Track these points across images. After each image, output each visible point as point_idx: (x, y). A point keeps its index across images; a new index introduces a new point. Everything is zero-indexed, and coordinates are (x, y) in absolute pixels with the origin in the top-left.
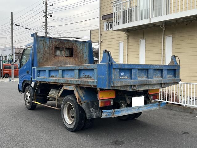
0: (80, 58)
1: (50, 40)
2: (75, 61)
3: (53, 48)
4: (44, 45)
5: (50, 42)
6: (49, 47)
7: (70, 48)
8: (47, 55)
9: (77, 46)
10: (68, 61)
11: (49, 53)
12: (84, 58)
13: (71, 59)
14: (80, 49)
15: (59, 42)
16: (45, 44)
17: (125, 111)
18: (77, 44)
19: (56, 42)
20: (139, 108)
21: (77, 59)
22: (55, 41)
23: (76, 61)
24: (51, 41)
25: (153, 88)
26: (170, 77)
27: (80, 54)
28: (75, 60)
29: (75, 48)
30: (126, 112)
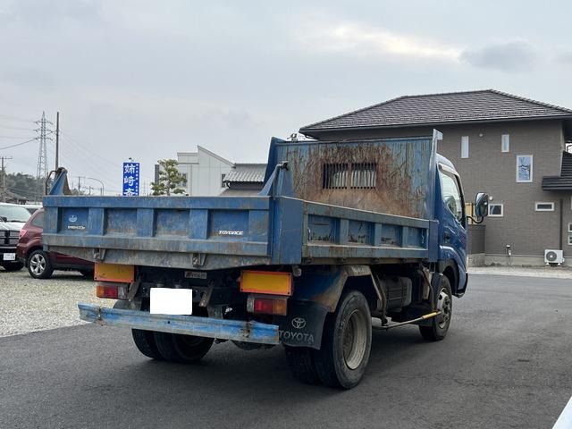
0: (398, 189)
1: (310, 149)
2: (380, 200)
3: (317, 168)
4: (296, 163)
5: (310, 153)
6: (309, 167)
7: (367, 161)
8: (302, 188)
9: (387, 155)
10: (359, 199)
11: (308, 182)
12: (413, 191)
13: (369, 194)
14: (400, 162)
15: (335, 150)
16: (298, 161)
17: (130, 318)
18: (391, 147)
19: (326, 152)
20: (170, 319)
21: (385, 194)
22: (324, 148)
23: (382, 199)
24: (312, 151)
25: (162, 262)
26: (235, 236)
27: (398, 178)
28: (380, 196)
29: (381, 161)
30: (131, 321)
